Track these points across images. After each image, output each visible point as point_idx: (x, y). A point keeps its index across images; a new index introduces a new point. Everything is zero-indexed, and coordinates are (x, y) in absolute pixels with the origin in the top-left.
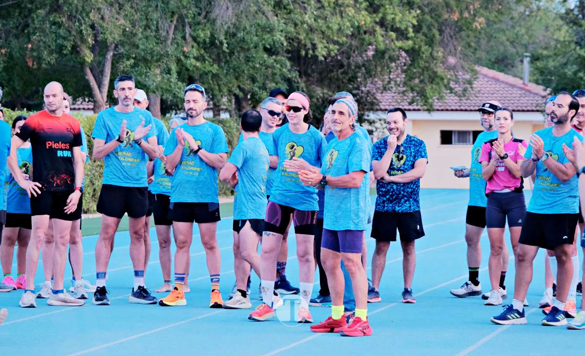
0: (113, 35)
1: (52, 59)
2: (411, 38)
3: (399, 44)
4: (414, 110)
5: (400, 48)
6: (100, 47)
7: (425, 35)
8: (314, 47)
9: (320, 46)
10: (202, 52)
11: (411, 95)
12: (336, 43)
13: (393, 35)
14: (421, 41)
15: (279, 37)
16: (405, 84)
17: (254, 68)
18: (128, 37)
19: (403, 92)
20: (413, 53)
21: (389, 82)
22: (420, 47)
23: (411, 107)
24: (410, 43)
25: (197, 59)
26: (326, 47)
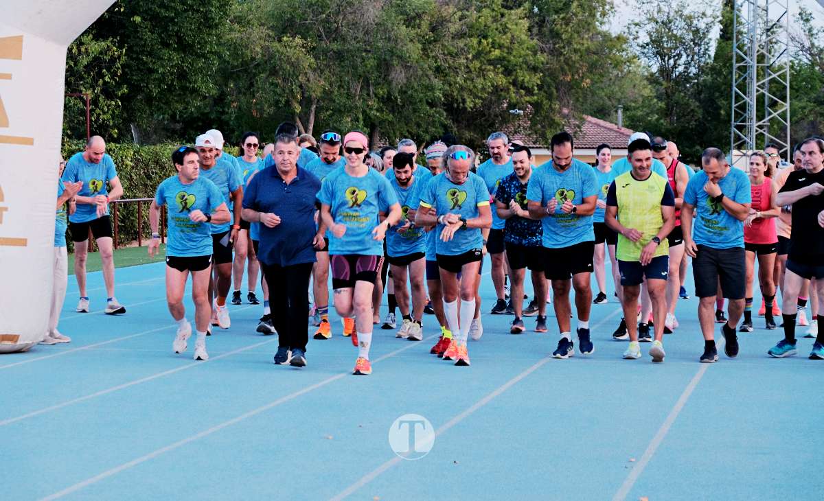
0: (316, 93)
1: (272, 110)
2: (536, 94)
3: (527, 98)
4: (537, 148)
5: (527, 102)
6: (306, 102)
7: (545, 92)
8: (464, 101)
9: (468, 100)
10: (381, 105)
11: (535, 136)
12: (480, 98)
13: (523, 92)
14: (543, 96)
15: (438, 94)
16: (531, 128)
17: (419, 117)
18: (327, 94)
19: (529, 135)
20: (537, 106)
21: (519, 127)
22: (542, 101)
23: (534, 146)
24: (536, 97)
25: (377, 110)
26: (472, 101)
